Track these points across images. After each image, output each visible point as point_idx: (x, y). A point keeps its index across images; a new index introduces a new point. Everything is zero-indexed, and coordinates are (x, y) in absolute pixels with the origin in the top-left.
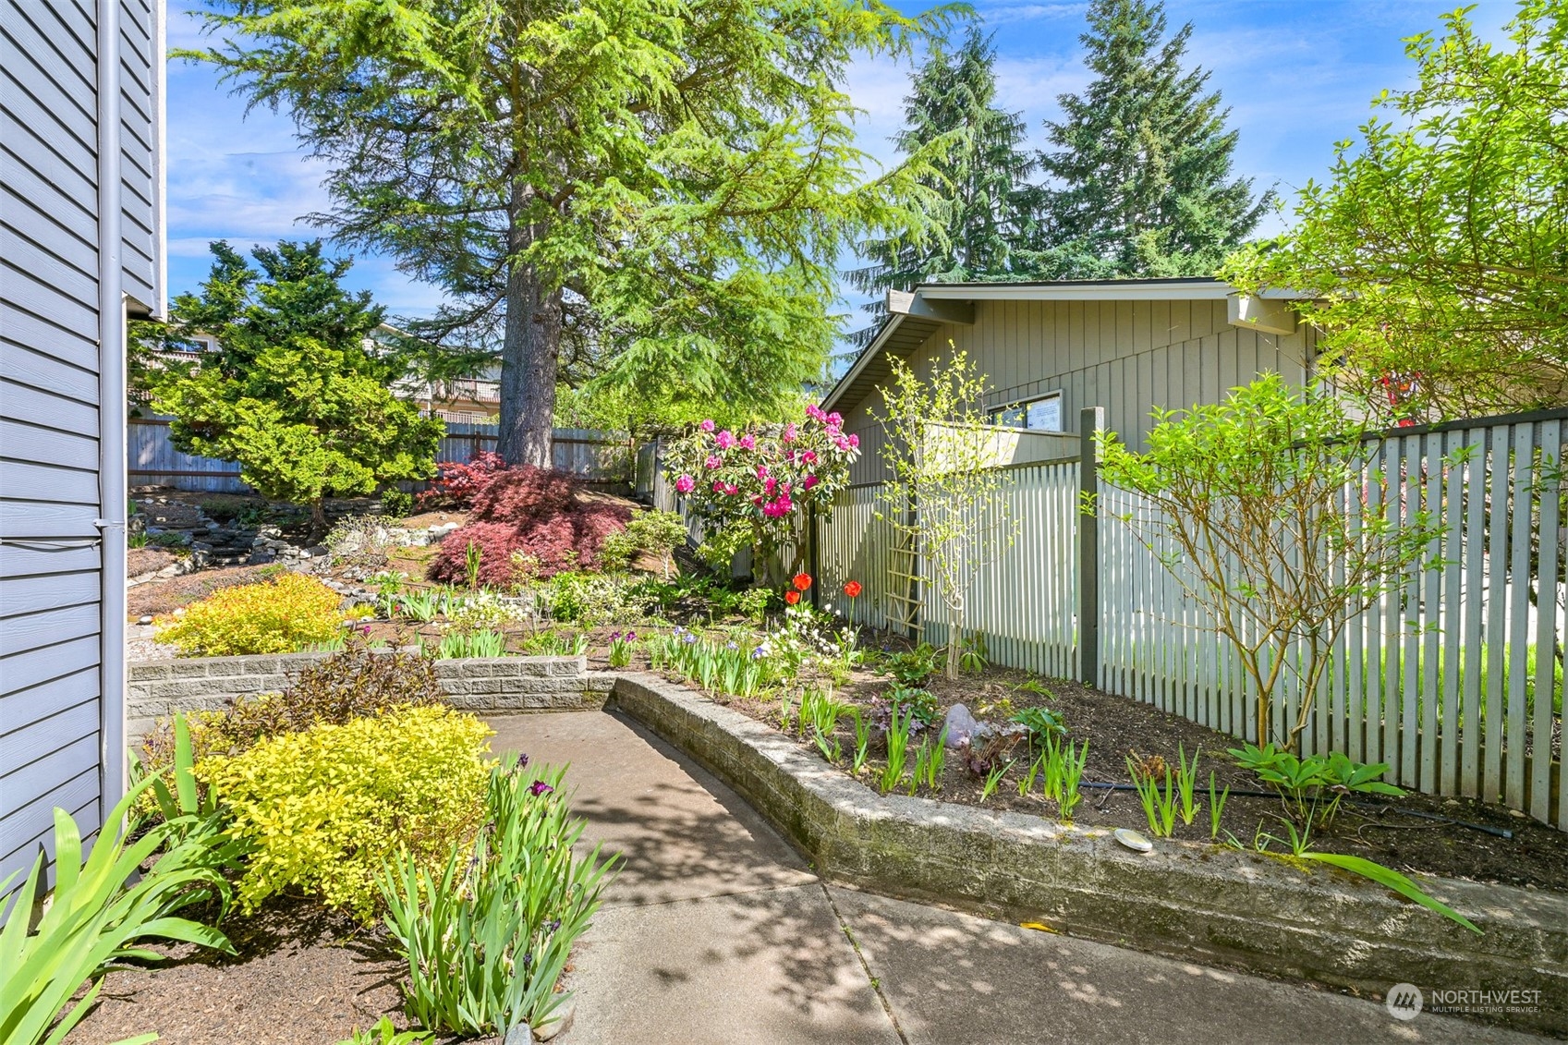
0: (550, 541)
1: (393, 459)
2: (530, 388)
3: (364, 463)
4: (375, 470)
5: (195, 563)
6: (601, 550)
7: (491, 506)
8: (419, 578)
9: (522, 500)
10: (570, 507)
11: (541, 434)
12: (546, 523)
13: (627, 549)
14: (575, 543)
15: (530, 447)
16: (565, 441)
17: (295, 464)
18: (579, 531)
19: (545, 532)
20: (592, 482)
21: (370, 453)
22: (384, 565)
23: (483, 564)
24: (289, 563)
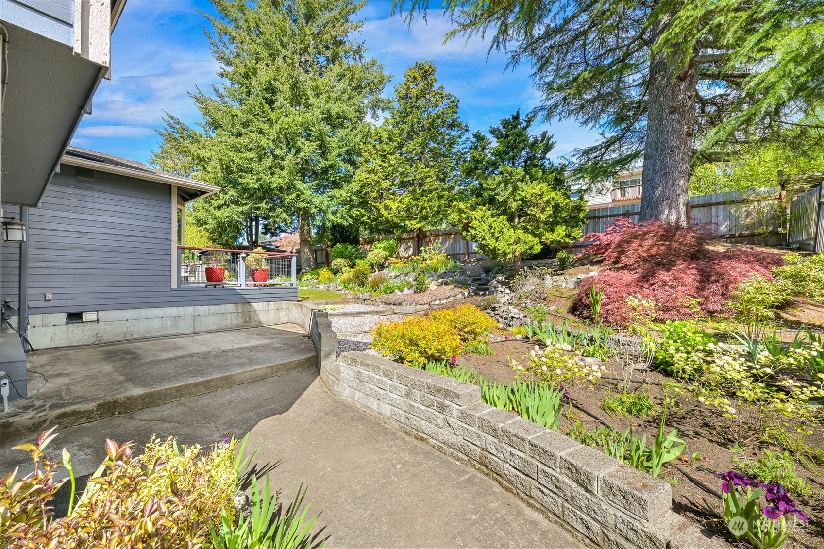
0: (671, 287)
1: (552, 230)
2: (666, 166)
3: (535, 235)
4: (540, 238)
5: (469, 293)
6: (735, 298)
7: (618, 258)
8: (563, 311)
9: (644, 251)
10: (696, 255)
11: (677, 201)
12: (668, 270)
13: (774, 298)
14: (700, 290)
15: (666, 212)
16: (703, 206)
17: (497, 239)
18: (705, 278)
19: (666, 278)
20: (732, 236)
21: (538, 227)
22: (545, 300)
23: (604, 305)
24: (499, 296)
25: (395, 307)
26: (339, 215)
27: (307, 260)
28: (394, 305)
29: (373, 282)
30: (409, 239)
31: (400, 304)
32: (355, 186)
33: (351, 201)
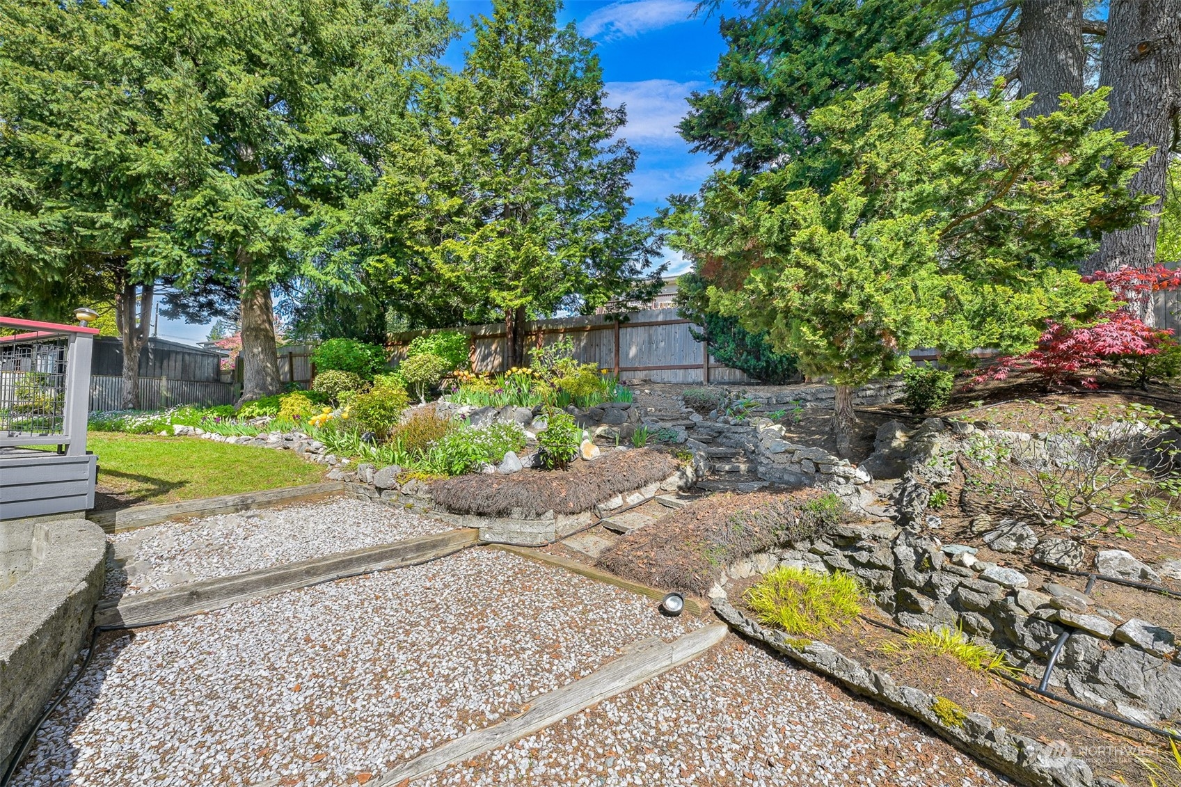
5: (697, 470)
24: (842, 490)
25: (483, 523)
26: (331, 267)
27: (258, 372)
28: (480, 514)
29: (412, 430)
30: (494, 337)
31: (502, 513)
32: (373, 202)
33: (365, 238)
